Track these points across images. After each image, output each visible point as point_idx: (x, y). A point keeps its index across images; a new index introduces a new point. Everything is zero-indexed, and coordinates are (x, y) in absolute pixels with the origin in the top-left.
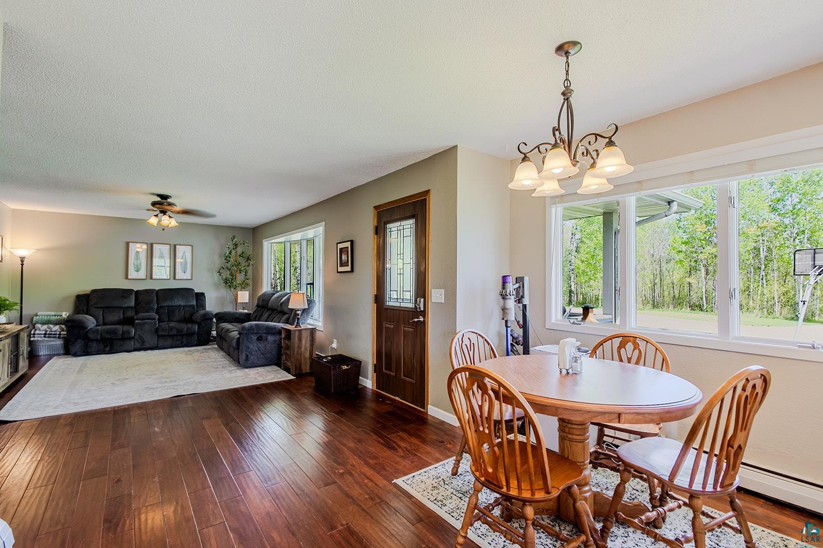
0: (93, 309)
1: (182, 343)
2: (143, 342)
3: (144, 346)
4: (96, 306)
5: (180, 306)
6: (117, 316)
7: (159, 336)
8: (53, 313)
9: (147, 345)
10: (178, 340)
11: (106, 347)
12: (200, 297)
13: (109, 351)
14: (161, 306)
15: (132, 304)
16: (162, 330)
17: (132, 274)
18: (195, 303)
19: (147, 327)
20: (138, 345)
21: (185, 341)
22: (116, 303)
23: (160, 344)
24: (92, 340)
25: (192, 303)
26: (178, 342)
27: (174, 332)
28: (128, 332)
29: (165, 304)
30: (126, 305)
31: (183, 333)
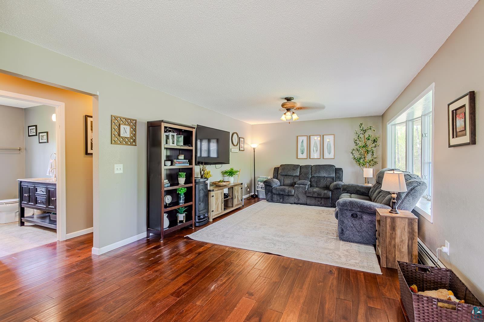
0: (279, 176)
1: (321, 203)
2: (299, 199)
3: (299, 202)
4: (281, 174)
5: (324, 177)
6: (288, 181)
7: (307, 197)
8: (265, 177)
9: (301, 202)
10: (318, 201)
11: (280, 199)
12: (338, 171)
13: (282, 201)
14: (313, 176)
15: (298, 174)
16: (309, 192)
17: (300, 156)
18: (334, 175)
19: (300, 190)
20: (296, 201)
21: (323, 203)
22: (290, 173)
23: (308, 202)
24: (274, 194)
25: (332, 176)
26: (318, 202)
27: (316, 195)
28: (291, 192)
29: (315, 176)
30: (294, 175)
31: (321, 197)
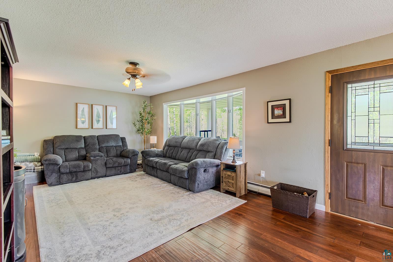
0: (57, 150)
1: (121, 172)
2: (97, 172)
3: (98, 176)
4: (59, 148)
5: (113, 146)
6: (75, 155)
7: (106, 168)
8: (28, 154)
9: (99, 175)
10: (118, 170)
11: (73, 177)
12: (123, 139)
13: (75, 180)
14: (101, 147)
15: (83, 146)
16: (109, 163)
17: (80, 125)
18: (121, 144)
19: (99, 162)
20: (94, 175)
21: (123, 170)
22: (72, 146)
23: (108, 173)
24: (63, 173)
25: (119, 145)
26: (118, 171)
27: (116, 165)
28: (88, 167)
29: (104, 145)
30: (79, 147)
31: (122, 165)
